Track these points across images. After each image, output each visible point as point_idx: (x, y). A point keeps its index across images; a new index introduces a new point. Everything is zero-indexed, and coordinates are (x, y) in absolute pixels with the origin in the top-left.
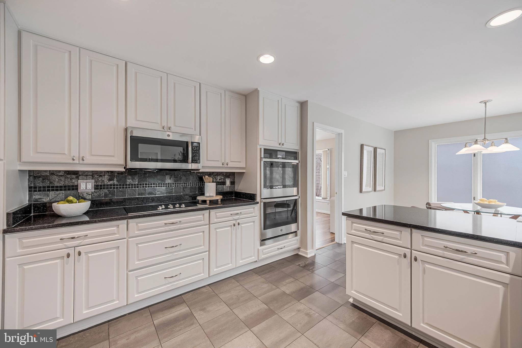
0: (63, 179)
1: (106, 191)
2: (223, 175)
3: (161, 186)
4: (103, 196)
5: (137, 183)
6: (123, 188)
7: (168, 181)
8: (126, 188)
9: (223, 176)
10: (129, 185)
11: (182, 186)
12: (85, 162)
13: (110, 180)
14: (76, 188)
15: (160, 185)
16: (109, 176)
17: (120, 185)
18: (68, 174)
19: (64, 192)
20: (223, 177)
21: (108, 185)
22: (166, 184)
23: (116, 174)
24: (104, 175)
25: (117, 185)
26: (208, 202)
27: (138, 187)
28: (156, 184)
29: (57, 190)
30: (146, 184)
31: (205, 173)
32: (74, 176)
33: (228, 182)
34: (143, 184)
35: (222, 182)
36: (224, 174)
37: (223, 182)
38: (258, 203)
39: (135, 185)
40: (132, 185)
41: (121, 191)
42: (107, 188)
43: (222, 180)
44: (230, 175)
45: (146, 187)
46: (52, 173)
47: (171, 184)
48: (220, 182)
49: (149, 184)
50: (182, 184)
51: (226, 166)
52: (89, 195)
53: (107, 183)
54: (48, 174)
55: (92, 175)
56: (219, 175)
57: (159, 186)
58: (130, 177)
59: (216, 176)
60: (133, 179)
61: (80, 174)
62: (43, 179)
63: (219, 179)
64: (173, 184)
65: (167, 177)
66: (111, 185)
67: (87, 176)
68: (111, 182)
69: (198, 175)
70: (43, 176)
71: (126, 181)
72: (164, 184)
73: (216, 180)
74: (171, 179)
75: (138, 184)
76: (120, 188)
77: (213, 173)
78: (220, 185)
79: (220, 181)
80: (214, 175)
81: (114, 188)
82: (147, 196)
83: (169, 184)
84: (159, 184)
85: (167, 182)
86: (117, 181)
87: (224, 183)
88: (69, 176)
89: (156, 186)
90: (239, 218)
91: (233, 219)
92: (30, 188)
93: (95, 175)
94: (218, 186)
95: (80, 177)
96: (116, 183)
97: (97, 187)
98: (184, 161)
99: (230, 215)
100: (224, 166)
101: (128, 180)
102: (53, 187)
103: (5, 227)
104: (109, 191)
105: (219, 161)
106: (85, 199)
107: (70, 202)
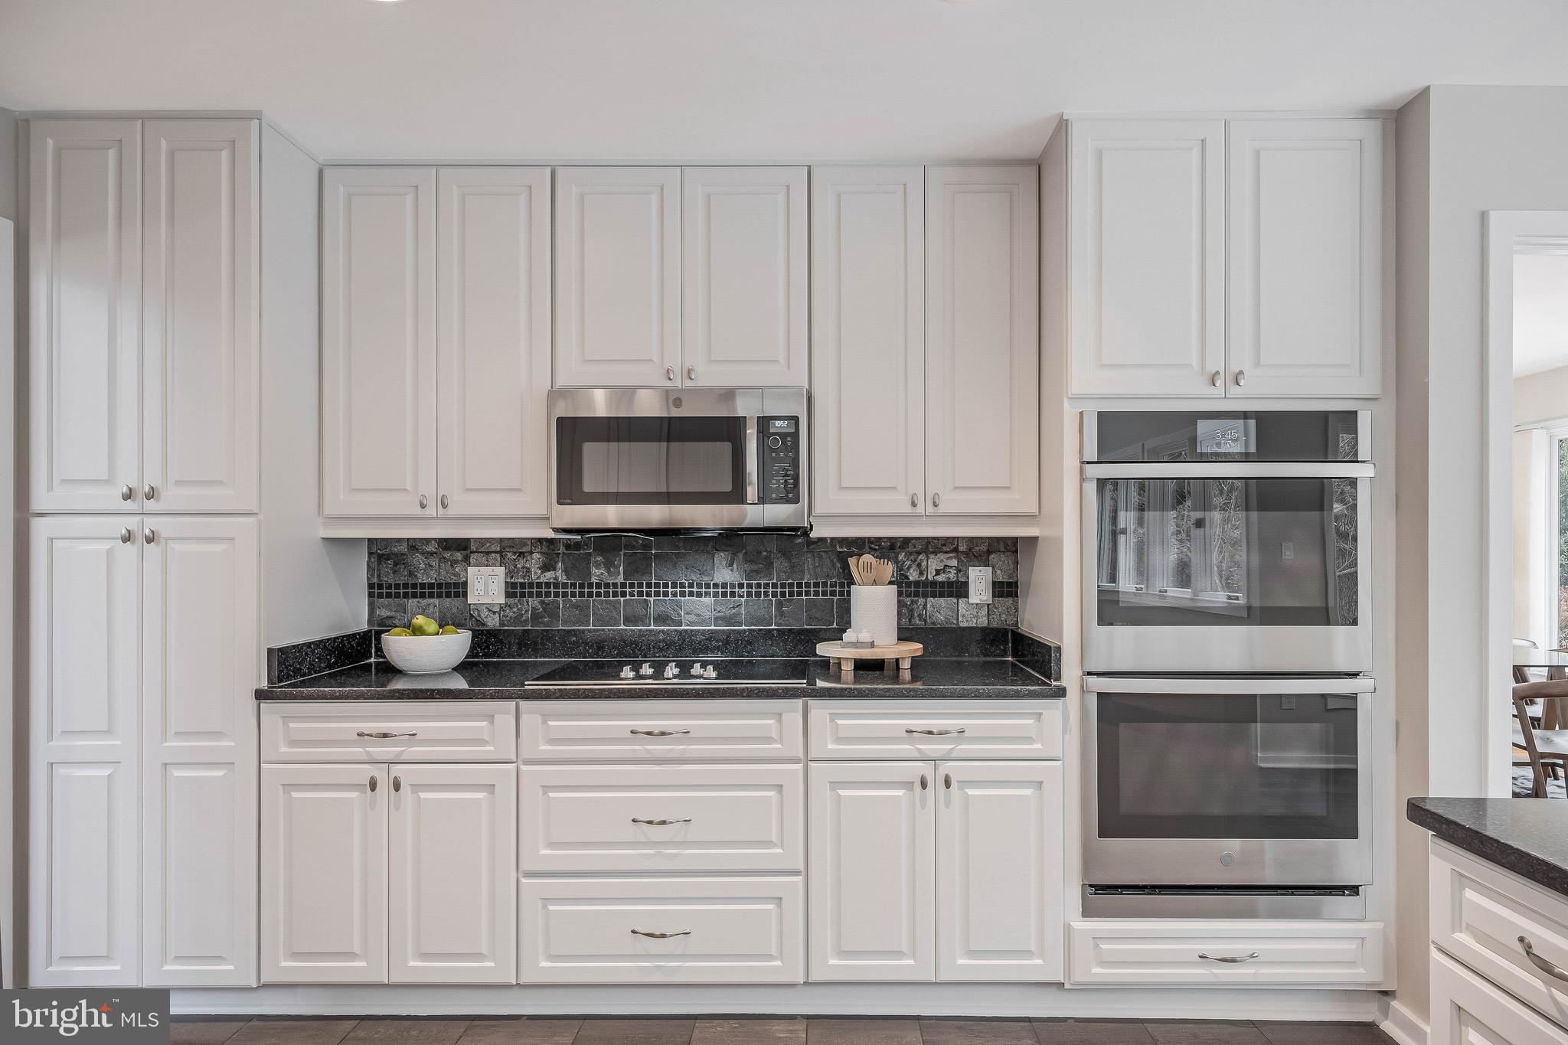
0: (434, 562)
1: (534, 602)
2: (956, 550)
3: (699, 595)
4: (525, 621)
5: (621, 579)
6: (582, 594)
7: (725, 573)
8: (590, 595)
9: (955, 557)
10: (599, 586)
11: (774, 595)
12: (449, 512)
13: (546, 567)
14: (459, 590)
15: (695, 590)
16: (542, 553)
17: (573, 585)
18: (446, 549)
19: (436, 601)
20: (954, 563)
21: (539, 585)
22: (716, 586)
23: (562, 549)
24: (531, 553)
25: (565, 585)
26: (848, 668)
27: (624, 594)
28: (682, 586)
29: (423, 595)
30: (649, 585)
31: (872, 543)
32: (459, 556)
33: (980, 581)
34: (640, 585)
35: (950, 584)
36: (961, 549)
37: (957, 582)
38: (1061, 693)
39: (615, 585)
40: (607, 585)
41: (576, 606)
42: (539, 594)
43: (952, 575)
44: (989, 552)
45: (649, 594)
46: (414, 545)
47: (733, 586)
48: (942, 583)
49: (657, 585)
50: (775, 586)
51: (930, 509)
52: (494, 613)
53: (539, 578)
54: (404, 548)
55: (500, 552)
56: (932, 553)
57: (691, 594)
58: (599, 558)
59: (919, 553)
60: (609, 565)
61: (473, 547)
62: (396, 564)
63: (936, 570)
64: (741, 586)
65: (721, 558)
66: (548, 585)
67: (488, 553)
68: (549, 575)
69: (839, 550)
70: (396, 555)
71: (589, 574)
72: (708, 586)
73: (921, 573)
74: (735, 566)
75: (623, 585)
76: (573, 595)
77: (906, 541)
78: (942, 595)
79: (941, 578)
80: (911, 553)
81: (557, 595)
82: (652, 627)
83: (724, 586)
84: (691, 585)
85: (718, 578)
86: (566, 571)
87: (959, 590)
88: (447, 555)
89: (683, 594)
90: (954, 755)
91: (917, 755)
92: (371, 586)
93: (507, 551)
94: (930, 599)
95: (474, 556)
96: (562, 578)
97: (512, 590)
98: (737, 495)
99: (905, 735)
100: (920, 509)
101: (594, 570)
102: (414, 586)
103: (264, 684)
104: (542, 602)
105: (895, 488)
106: (483, 624)
107: (418, 631)
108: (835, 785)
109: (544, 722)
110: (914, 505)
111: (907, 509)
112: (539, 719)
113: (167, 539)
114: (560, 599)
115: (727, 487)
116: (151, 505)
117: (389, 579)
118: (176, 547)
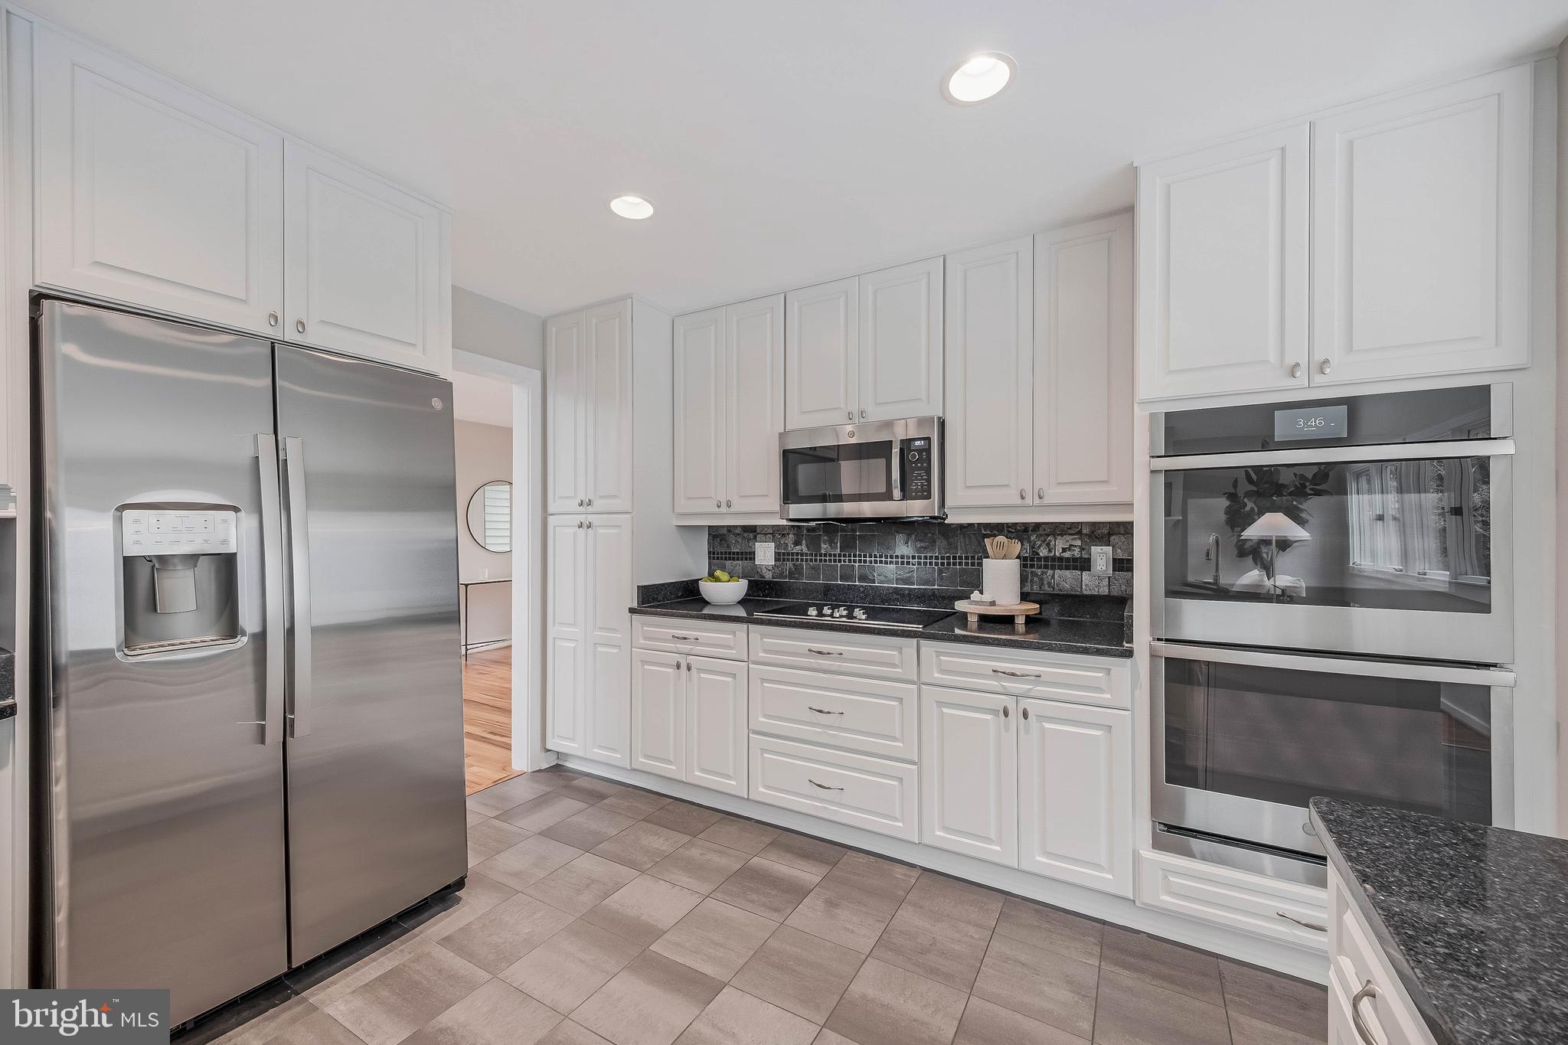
0: (740, 539)
1: (789, 564)
2: (1080, 533)
3: (886, 563)
4: (786, 576)
5: (838, 551)
6: (816, 560)
7: (903, 548)
8: (821, 560)
9: (1079, 539)
10: (825, 555)
11: (937, 564)
12: (732, 509)
13: (797, 543)
14: (751, 556)
15: (883, 559)
16: (794, 534)
17: (811, 555)
18: (744, 532)
19: (740, 562)
20: (1079, 543)
21: (793, 554)
22: (897, 557)
23: (804, 532)
24: (788, 534)
25: (806, 555)
26: (973, 620)
27: (840, 561)
28: (875, 556)
29: (734, 559)
30: (855, 556)
31: (1010, 527)
32: (751, 536)
33: (1101, 557)
34: (850, 556)
35: (1075, 560)
36: (1084, 531)
37: (1081, 558)
38: (1131, 653)
39: (835, 555)
40: (830, 555)
41: (813, 568)
42: (793, 560)
43: (1076, 553)
44: (1110, 535)
45: (855, 561)
46: (730, 529)
47: (908, 557)
48: (1068, 559)
49: (860, 556)
50: (937, 558)
51: (1037, 501)
52: (769, 570)
53: (792, 550)
54: (725, 531)
55: (772, 534)
56: (1059, 535)
57: (881, 562)
58: (826, 538)
59: (1048, 535)
60: (831, 542)
61: (758, 531)
62: (721, 541)
63: (1063, 549)
64: (914, 558)
65: (900, 538)
66: (797, 554)
67: (766, 534)
68: (798, 548)
69: (985, 533)
70: (721, 535)
71: (820, 548)
72: (892, 557)
73: (1050, 551)
74: (909, 544)
75: (840, 555)
76: (811, 560)
77: (1037, 526)
78: (1067, 568)
79: (1067, 555)
80: (1041, 535)
81: (802, 560)
82: (857, 583)
83: (902, 557)
84: (881, 556)
85: (898, 552)
86: (807, 546)
87: (1084, 564)
88: (746, 535)
89: (876, 562)
90: (1032, 694)
91: (1002, 690)
92: (709, 553)
93: (775, 533)
94: (1058, 572)
95: (759, 536)
96: (805, 550)
97: (778, 557)
98: (888, 496)
99: (992, 673)
100: (1028, 501)
101: (823, 546)
102: (730, 553)
103: (635, 605)
104: (794, 565)
105: (1008, 485)
106: (764, 577)
107: (717, 580)
108: (941, 704)
109: (762, 639)
110: (1023, 498)
111: (1019, 501)
112: (759, 636)
113: (596, 526)
114: (804, 563)
115: (883, 489)
116: (590, 509)
117: (719, 549)
118: (601, 531)
